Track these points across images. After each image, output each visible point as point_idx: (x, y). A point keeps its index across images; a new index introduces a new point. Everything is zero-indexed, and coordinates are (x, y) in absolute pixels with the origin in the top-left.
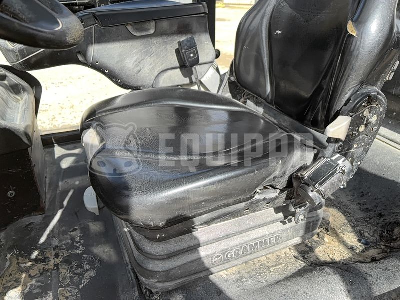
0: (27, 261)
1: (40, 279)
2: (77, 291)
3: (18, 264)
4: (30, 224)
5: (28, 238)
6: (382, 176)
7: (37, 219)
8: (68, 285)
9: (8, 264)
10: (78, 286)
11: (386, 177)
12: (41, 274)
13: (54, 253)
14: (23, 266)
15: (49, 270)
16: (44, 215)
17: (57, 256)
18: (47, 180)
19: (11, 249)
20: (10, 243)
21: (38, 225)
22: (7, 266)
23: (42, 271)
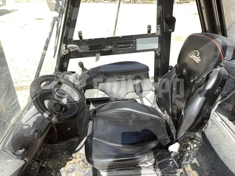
0: (70, 156)
1: (73, 165)
2: (83, 174)
3: (67, 157)
4: (74, 141)
5: (72, 147)
6: (224, 162)
7: (76, 140)
8: (81, 171)
9: (64, 156)
10: (84, 172)
11: (226, 163)
12: (74, 163)
13: (79, 156)
14: (68, 158)
15: (76, 162)
16: (79, 138)
17: (80, 157)
18: (84, 121)
19: (66, 150)
20: (66, 148)
21: (76, 142)
22: (63, 157)
23: (74, 162)
